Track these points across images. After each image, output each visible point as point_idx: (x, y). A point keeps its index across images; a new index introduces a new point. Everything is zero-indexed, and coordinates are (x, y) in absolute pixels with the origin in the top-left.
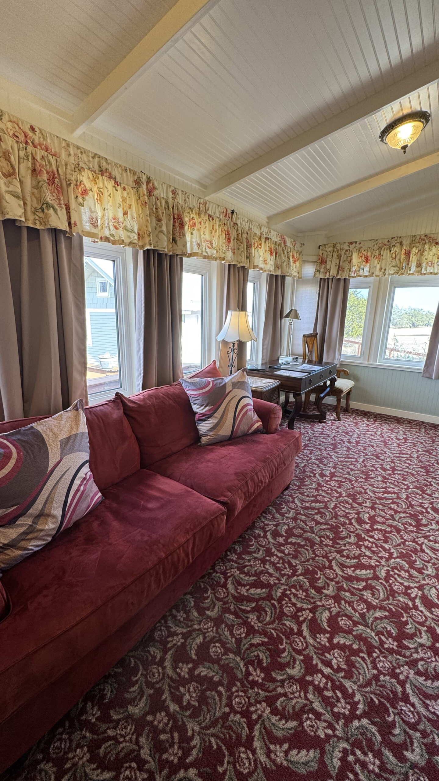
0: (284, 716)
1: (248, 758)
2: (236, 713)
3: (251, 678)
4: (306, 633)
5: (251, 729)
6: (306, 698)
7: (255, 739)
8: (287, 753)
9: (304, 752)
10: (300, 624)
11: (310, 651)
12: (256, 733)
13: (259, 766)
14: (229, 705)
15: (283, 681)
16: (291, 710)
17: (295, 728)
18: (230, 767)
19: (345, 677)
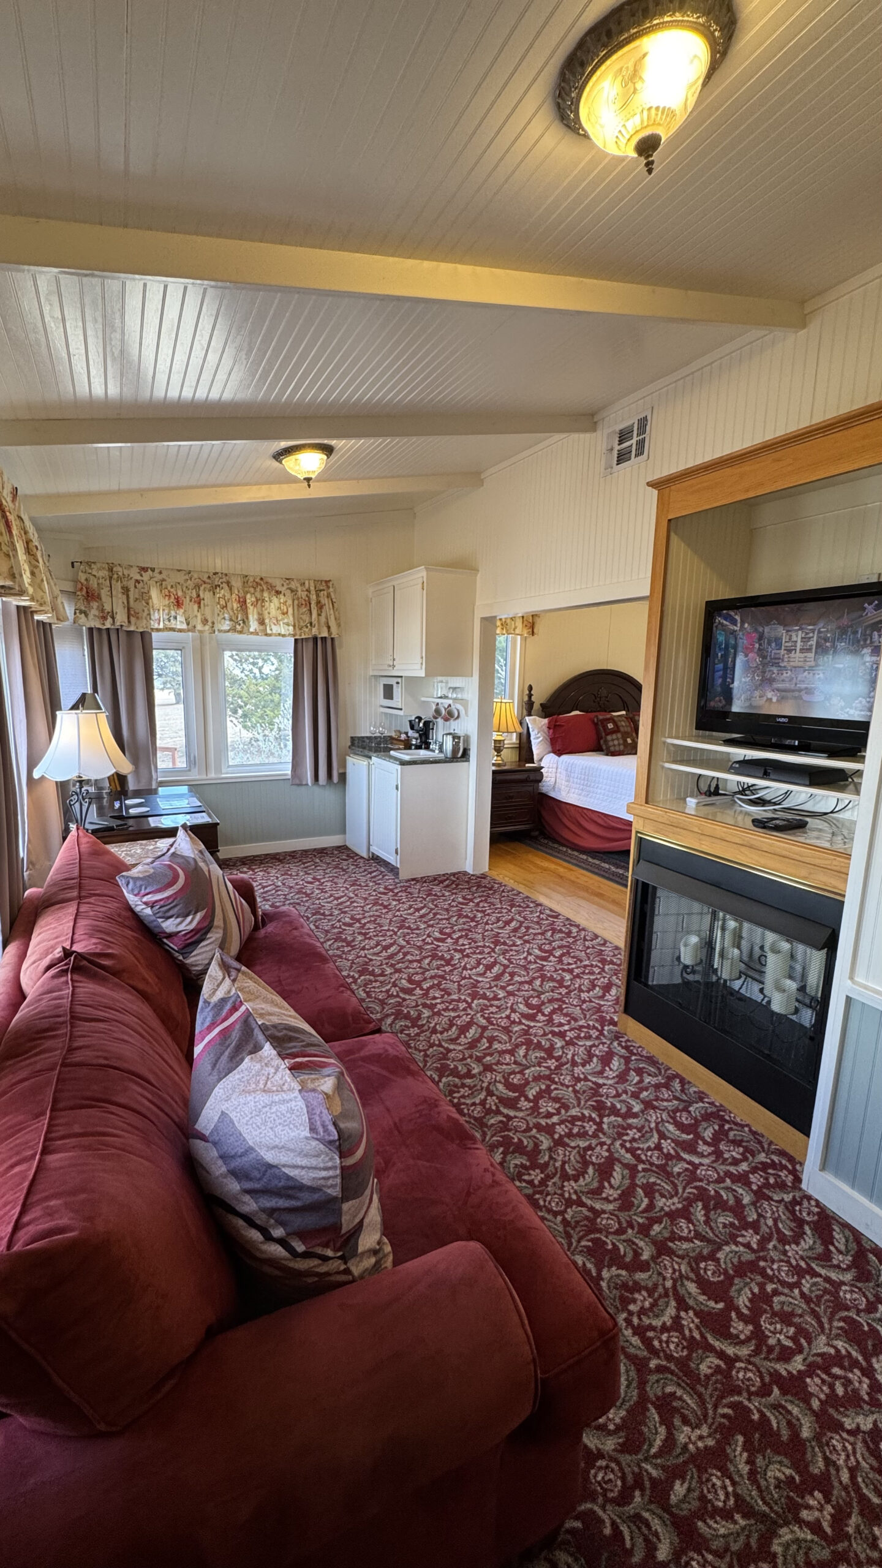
0: (582, 1173)
1: (608, 1218)
2: (565, 1211)
3: (536, 1182)
4: (512, 1113)
5: (583, 1205)
6: (574, 1148)
7: (594, 1205)
8: (611, 1186)
9: (615, 1174)
10: (498, 1112)
11: (532, 1121)
12: (589, 1202)
13: (616, 1213)
14: (555, 1214)
15: (551, 1157)
16: (580, 1165)
17: (595, 1170)
18: (610, 1237)
19: (567, 1111)
